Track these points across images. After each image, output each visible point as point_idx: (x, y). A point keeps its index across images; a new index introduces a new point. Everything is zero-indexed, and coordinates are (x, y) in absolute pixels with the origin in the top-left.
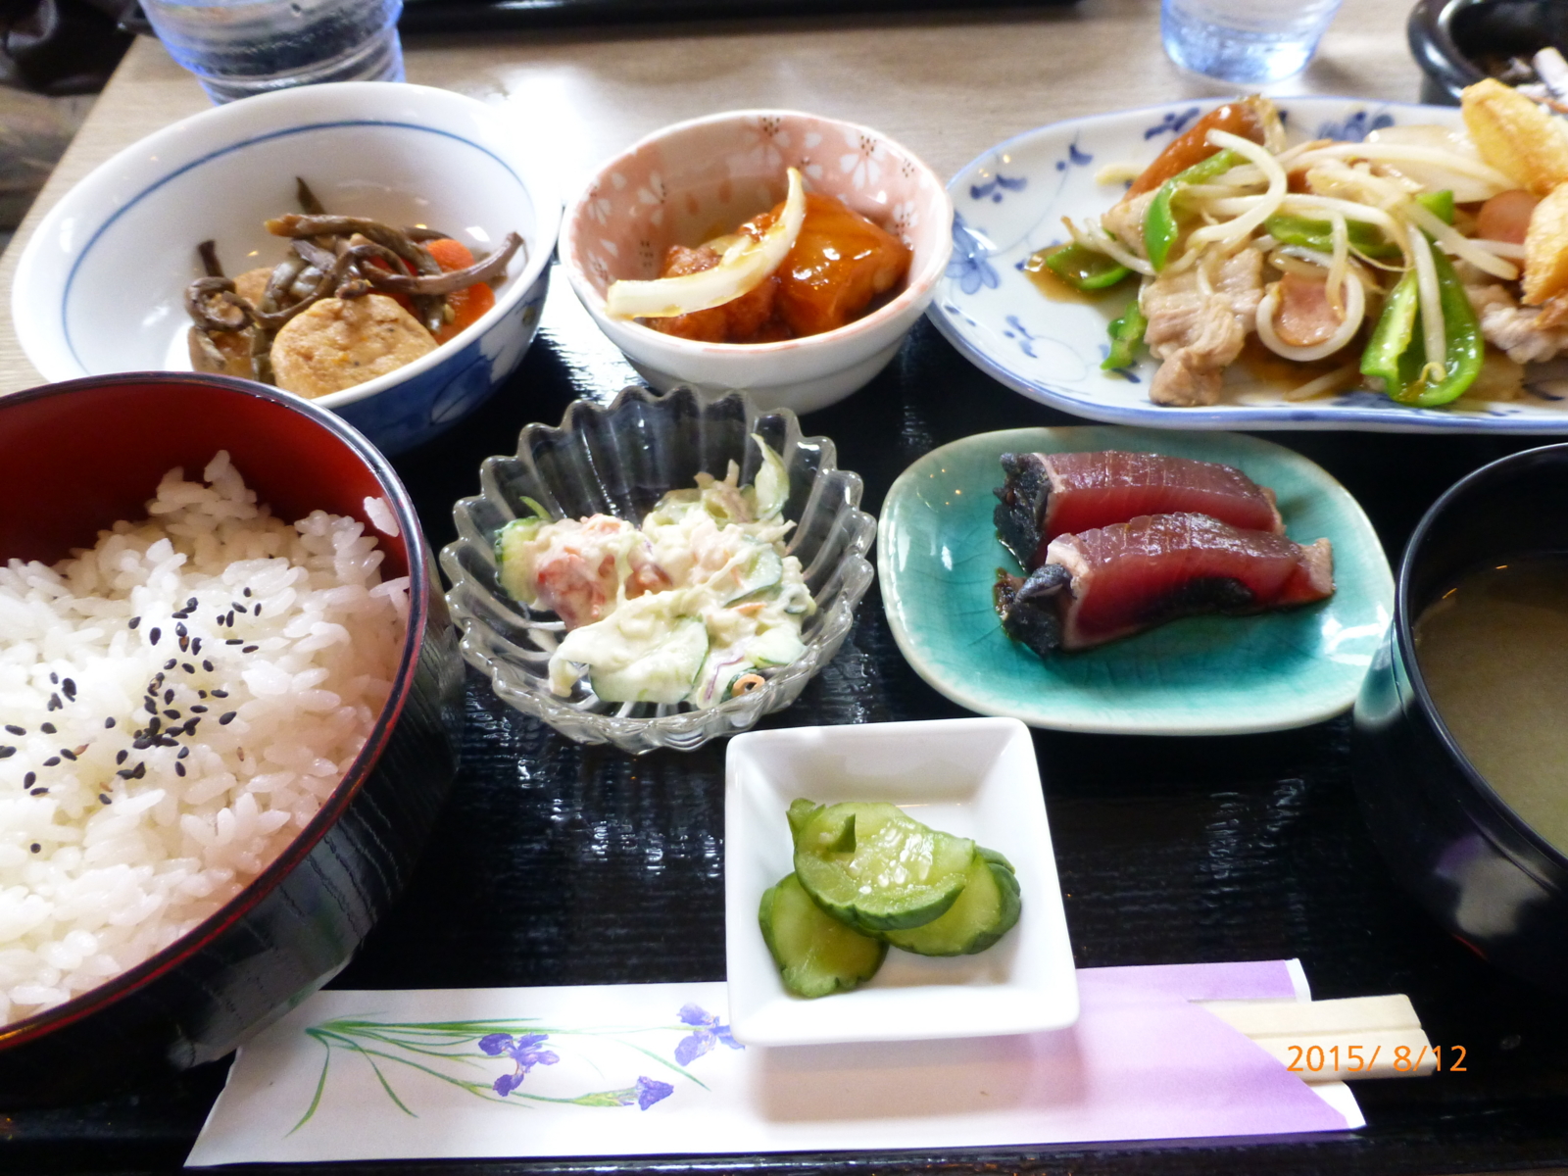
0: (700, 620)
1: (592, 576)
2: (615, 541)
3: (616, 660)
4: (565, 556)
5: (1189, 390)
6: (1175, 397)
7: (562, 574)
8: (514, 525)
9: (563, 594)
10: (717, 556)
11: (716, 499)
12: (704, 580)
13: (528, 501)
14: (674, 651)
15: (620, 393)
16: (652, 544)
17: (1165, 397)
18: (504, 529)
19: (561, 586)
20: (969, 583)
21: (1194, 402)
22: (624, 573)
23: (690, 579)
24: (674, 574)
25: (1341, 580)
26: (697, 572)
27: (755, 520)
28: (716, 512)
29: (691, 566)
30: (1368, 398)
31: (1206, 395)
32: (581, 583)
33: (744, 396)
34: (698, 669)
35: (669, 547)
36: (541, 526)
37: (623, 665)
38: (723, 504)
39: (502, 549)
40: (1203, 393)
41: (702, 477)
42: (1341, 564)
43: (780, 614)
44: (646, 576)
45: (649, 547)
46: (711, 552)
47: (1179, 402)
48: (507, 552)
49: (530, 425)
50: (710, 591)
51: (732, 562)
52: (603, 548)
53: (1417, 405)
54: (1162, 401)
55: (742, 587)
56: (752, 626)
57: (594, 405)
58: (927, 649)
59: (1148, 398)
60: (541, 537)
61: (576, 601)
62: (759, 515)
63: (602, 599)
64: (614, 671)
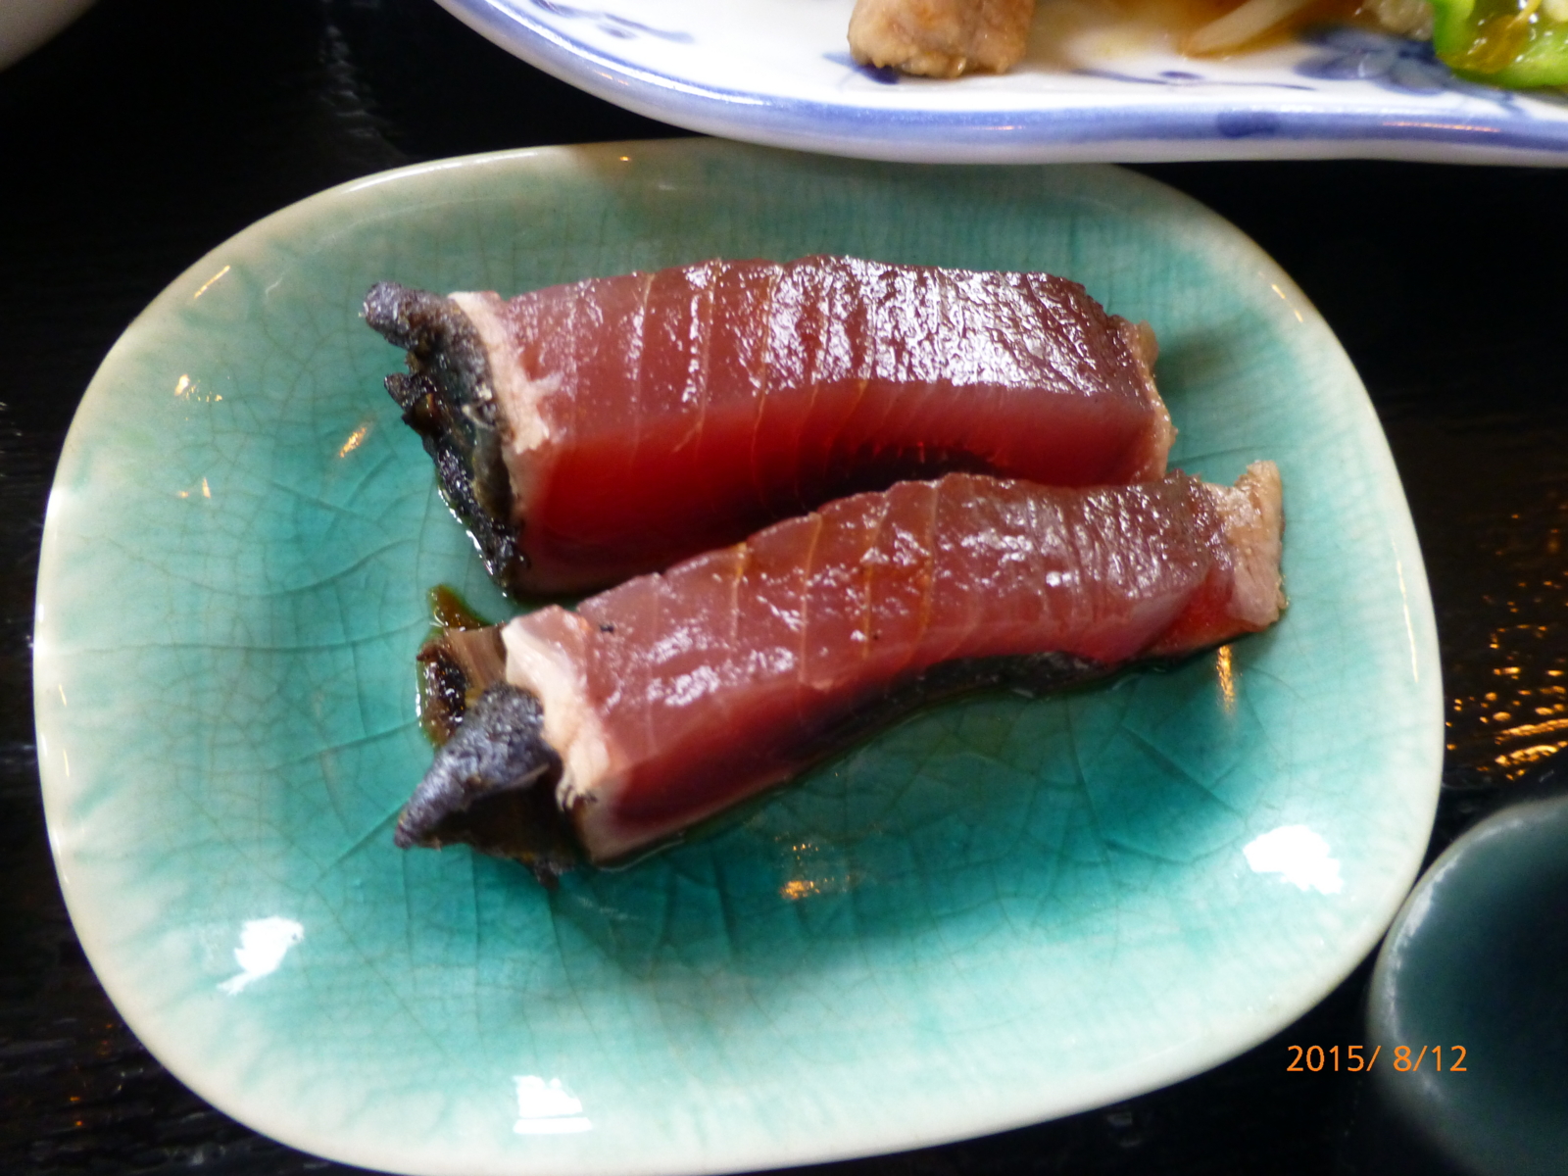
5: (949, 31)
6: (913, 51)
17: (884, 51)
21: (961, 66)
25: (1302, 583)
30: (1377, 52)
31: (990, 45)
40: (985, 36)
42: (1304, 532)
47: (924, 65)
53: (1509, 85)
54: (879, 63)
59: (844, 47)
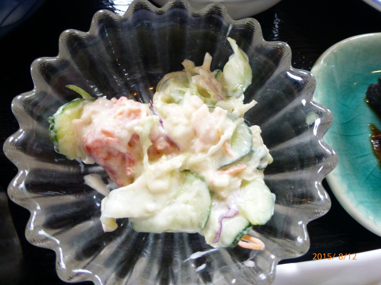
0: (202, 179)
1: (124, 149)
2: (139, 124)
3: (147, 212)
4: (103, 137)
7: (102, 147)
8: (63, 110)
9: (105, 159)
10: (213, 134)
11: (202, 84)
12: (204, 151)
13: (73, 87)
14: (187, 203)
15: (130, 6)
16: (163, 120)
18: (55, 115)
19: (103, 155)
20: (356, 135)
22: (147, 145)
23: (193, 147)
24: (181, 143)
26: (197, 144)
27: (228, 97)
28: (203, 93)
29: (192, 138)
32: (116, 153)
33: (223, 8)
34: (206, 219)
35: (176, 125)
36: (84, 104)
37: (152, 214)
38: (207, 88)
39: (56, 132)
41: (187, 63)
43: (254, 171)
44: (162, 145)
45: (161, 122)
46: (208, 132)
48: (59, 133)
49: (68, 31)
50: (209, 159)
51: (223, 138)
52: (130, 130)
55: (230, 156)
56: (239, 183)
57: (111, 14)
58: (351, 194)
60: (85, 115)
61: (114, 164)
62: (230, 94)
63: (132, 162)
64: (146, 219)
